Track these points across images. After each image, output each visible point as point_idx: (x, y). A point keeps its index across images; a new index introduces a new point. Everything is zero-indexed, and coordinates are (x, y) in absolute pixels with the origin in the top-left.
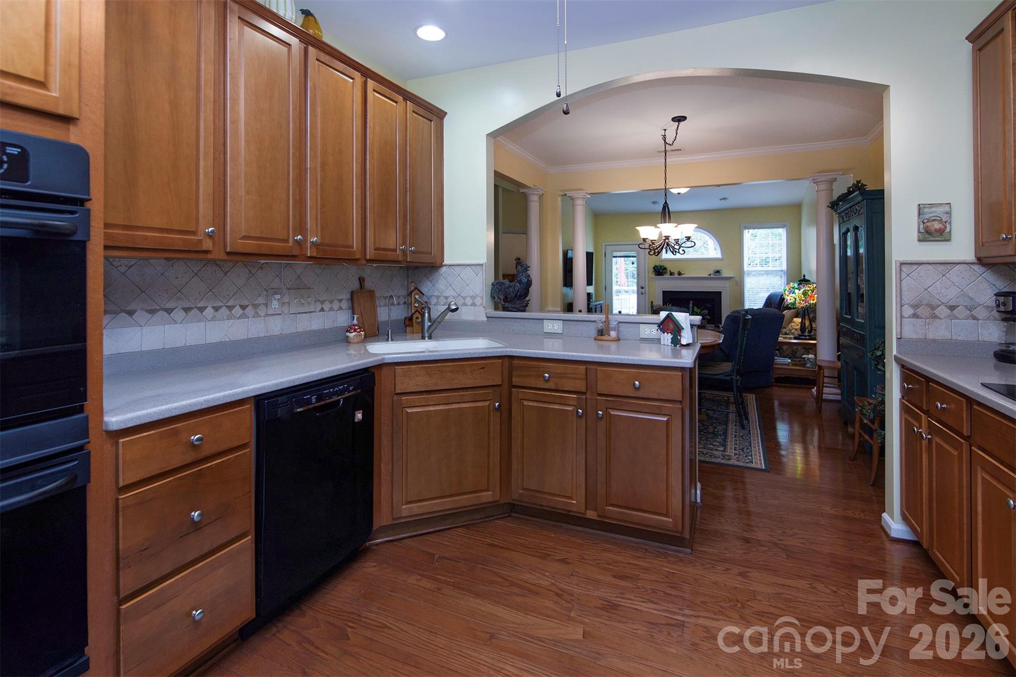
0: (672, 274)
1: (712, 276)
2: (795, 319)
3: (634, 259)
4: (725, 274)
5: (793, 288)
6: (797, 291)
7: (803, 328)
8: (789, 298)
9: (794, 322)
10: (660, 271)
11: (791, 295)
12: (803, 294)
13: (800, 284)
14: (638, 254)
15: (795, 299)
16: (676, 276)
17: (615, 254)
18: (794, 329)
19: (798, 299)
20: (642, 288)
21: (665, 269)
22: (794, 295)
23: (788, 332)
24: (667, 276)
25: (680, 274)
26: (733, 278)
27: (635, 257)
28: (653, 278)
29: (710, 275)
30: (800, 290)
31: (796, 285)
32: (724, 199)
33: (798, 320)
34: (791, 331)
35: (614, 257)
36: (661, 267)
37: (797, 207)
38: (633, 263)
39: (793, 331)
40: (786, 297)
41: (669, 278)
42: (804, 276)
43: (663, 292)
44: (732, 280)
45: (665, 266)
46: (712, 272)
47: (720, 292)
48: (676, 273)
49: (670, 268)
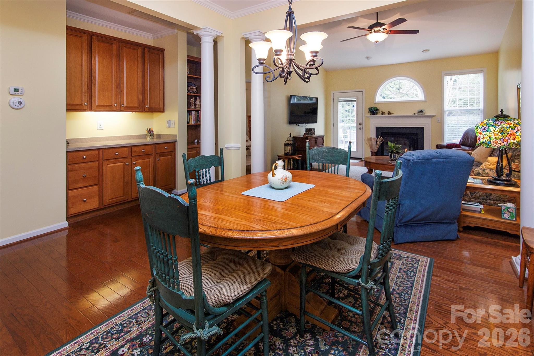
0: (383, 113)
1: (416, 115)
2: (490, 159)
3: (355, 103)
4: (427, 113)
5: (487, 125)
6: (492, 128)
7: (499, 170)
8: (482, 136)
9: (488, 162)
10: (373, 111)
11: (485, 133)
12: (500, 132)
13: (496, 120)
14: (358, 98)
15: (490, 137)
16: (387, 115)
17: (341, 99)
18: (489, 168)
19: (493, 138)
20: (360, 124)
21: (377, 110)
22: (488, 133)
23: (481, 172)
24: (380, 115)
25: (389, 113)
26: (435, 116)
27: (355, 101)
28: (368, 117)
29: (415, 114)
30: (496, 127)
31: (491, 122)
32: (426, 50)
33: (494, 159)
34: (484, 170)
35: (339, 101)
36: (374, 108)
37: (495, 54)
38: (353, 106)
39: (487, 171)
40: (478, 135)
41: (381, 117)
42: (502, 111)
43: (376, 127)
44: (433, 118)
45: (378, 108)
46: (416, 112)
47: (424, 128)
48: (386, 113)
49: (381, 109)
